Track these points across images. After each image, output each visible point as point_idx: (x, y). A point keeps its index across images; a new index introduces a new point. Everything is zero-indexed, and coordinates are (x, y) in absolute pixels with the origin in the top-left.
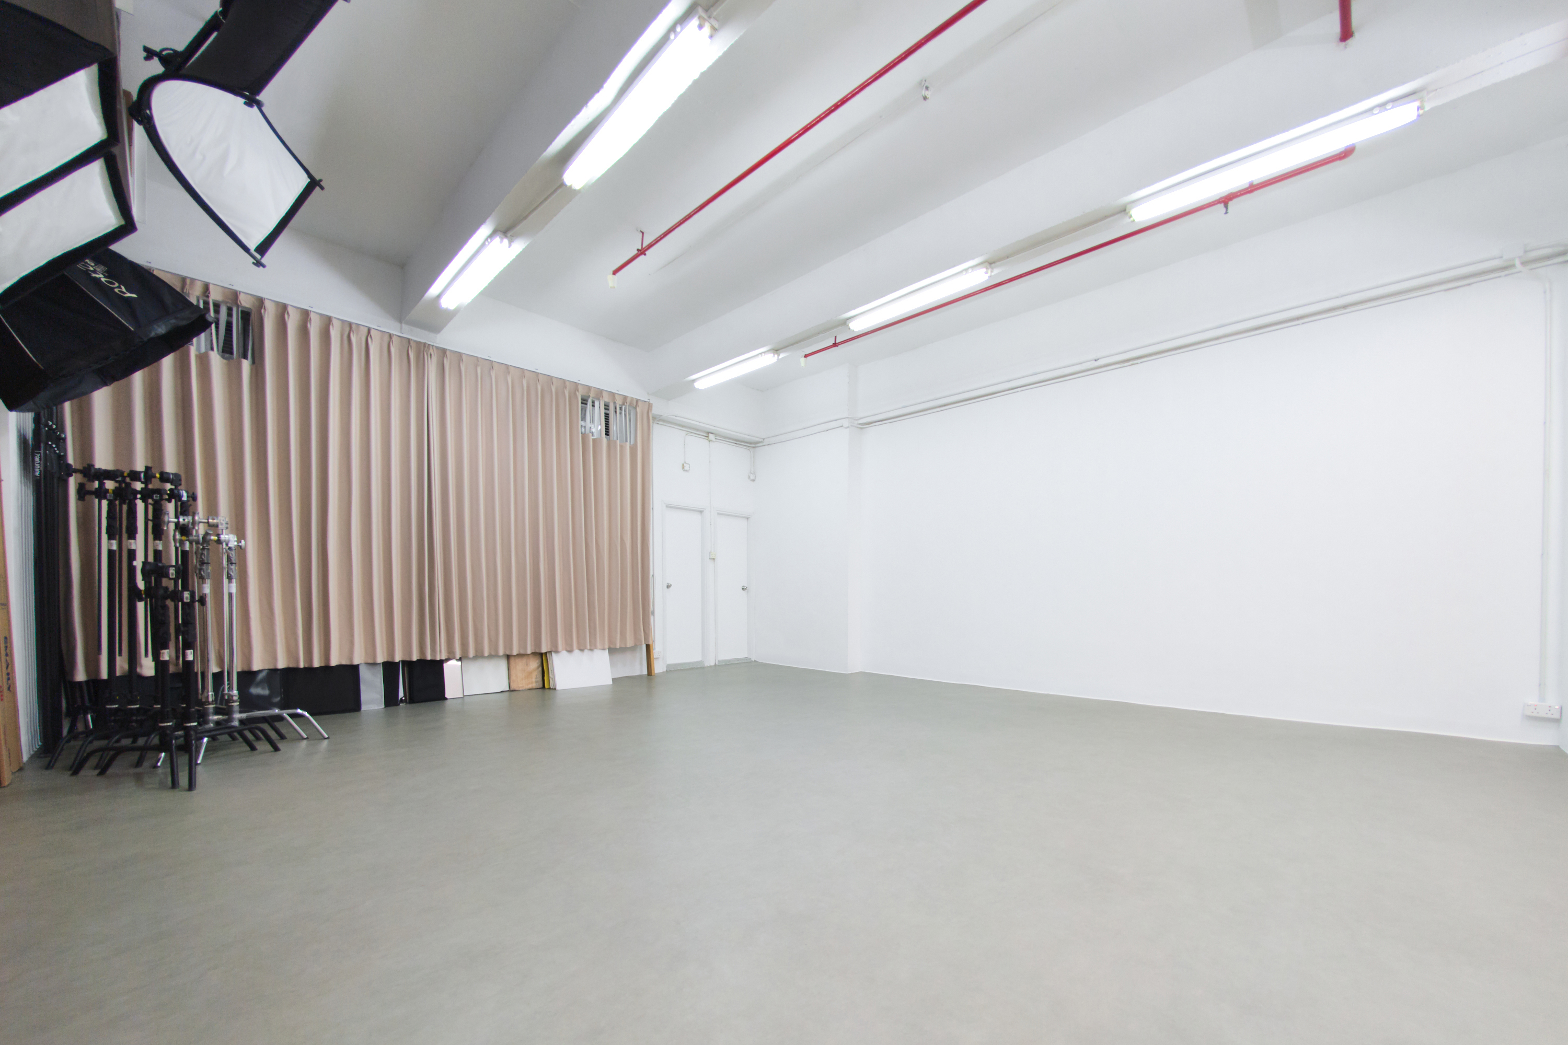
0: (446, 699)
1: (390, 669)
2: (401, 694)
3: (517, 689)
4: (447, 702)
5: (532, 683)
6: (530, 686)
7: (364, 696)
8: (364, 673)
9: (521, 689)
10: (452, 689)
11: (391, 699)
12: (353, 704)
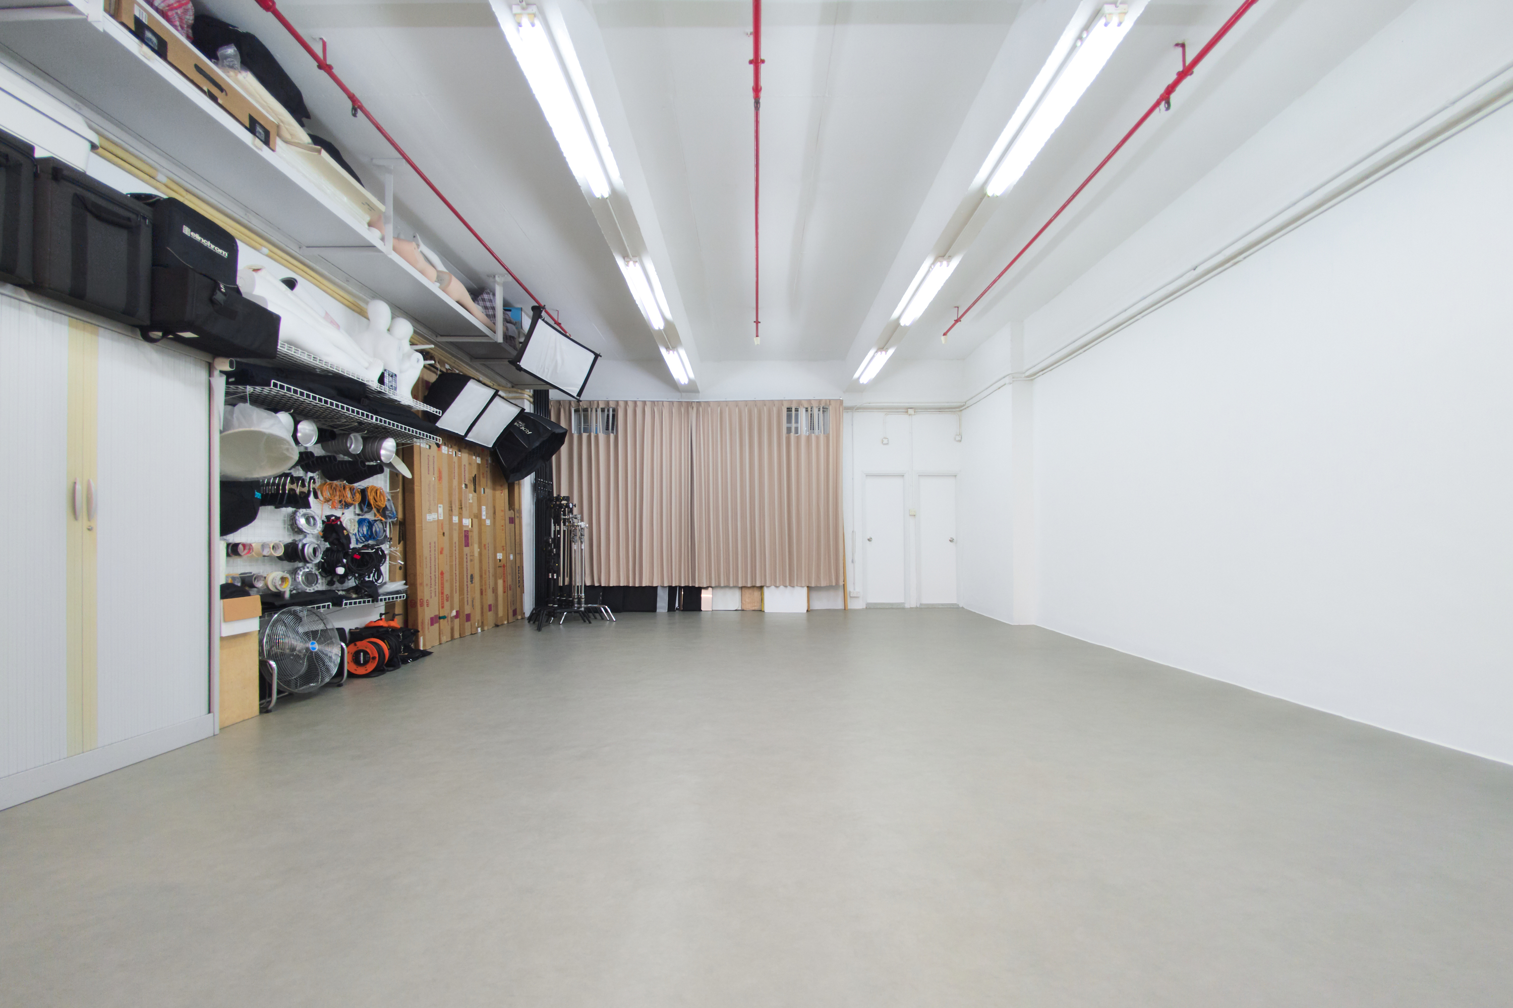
0: (702, 611)
1: (672, 590)
2: (677, 605)
3: (745, 609)
4: (702, 612)
5: (755, 606)
6: (753, 608)
7: (659, 604)
8: (660, 591)
9: (748, 609)
10: (705, 606)
11: (671, 608)
12: (652, 608)
